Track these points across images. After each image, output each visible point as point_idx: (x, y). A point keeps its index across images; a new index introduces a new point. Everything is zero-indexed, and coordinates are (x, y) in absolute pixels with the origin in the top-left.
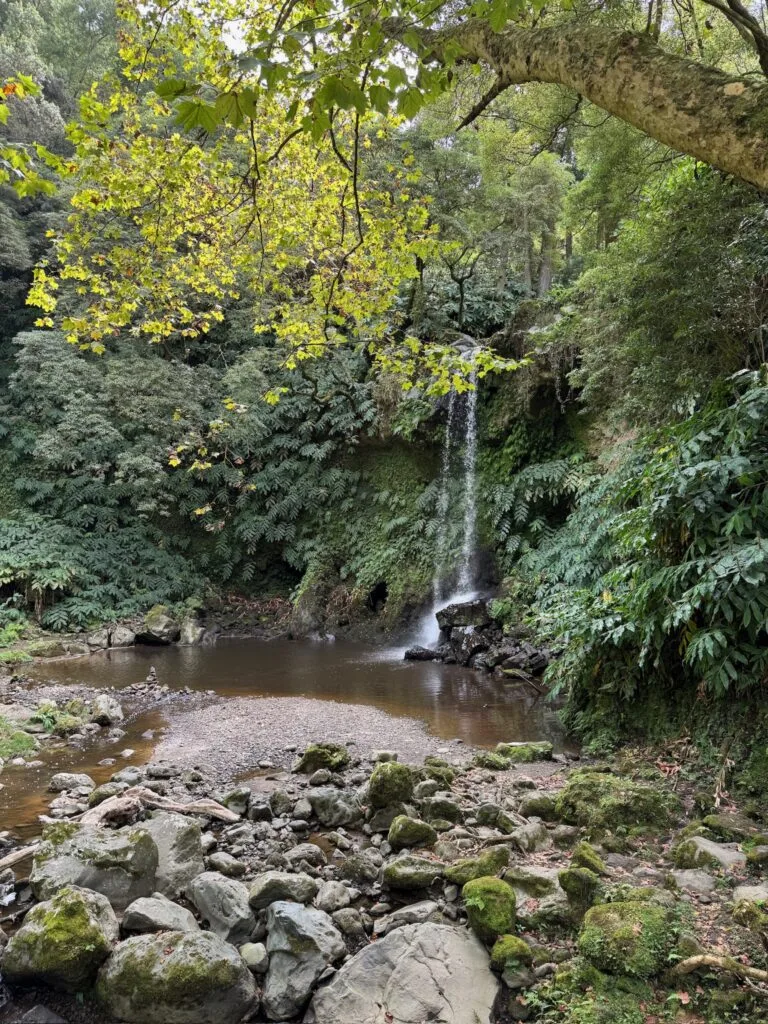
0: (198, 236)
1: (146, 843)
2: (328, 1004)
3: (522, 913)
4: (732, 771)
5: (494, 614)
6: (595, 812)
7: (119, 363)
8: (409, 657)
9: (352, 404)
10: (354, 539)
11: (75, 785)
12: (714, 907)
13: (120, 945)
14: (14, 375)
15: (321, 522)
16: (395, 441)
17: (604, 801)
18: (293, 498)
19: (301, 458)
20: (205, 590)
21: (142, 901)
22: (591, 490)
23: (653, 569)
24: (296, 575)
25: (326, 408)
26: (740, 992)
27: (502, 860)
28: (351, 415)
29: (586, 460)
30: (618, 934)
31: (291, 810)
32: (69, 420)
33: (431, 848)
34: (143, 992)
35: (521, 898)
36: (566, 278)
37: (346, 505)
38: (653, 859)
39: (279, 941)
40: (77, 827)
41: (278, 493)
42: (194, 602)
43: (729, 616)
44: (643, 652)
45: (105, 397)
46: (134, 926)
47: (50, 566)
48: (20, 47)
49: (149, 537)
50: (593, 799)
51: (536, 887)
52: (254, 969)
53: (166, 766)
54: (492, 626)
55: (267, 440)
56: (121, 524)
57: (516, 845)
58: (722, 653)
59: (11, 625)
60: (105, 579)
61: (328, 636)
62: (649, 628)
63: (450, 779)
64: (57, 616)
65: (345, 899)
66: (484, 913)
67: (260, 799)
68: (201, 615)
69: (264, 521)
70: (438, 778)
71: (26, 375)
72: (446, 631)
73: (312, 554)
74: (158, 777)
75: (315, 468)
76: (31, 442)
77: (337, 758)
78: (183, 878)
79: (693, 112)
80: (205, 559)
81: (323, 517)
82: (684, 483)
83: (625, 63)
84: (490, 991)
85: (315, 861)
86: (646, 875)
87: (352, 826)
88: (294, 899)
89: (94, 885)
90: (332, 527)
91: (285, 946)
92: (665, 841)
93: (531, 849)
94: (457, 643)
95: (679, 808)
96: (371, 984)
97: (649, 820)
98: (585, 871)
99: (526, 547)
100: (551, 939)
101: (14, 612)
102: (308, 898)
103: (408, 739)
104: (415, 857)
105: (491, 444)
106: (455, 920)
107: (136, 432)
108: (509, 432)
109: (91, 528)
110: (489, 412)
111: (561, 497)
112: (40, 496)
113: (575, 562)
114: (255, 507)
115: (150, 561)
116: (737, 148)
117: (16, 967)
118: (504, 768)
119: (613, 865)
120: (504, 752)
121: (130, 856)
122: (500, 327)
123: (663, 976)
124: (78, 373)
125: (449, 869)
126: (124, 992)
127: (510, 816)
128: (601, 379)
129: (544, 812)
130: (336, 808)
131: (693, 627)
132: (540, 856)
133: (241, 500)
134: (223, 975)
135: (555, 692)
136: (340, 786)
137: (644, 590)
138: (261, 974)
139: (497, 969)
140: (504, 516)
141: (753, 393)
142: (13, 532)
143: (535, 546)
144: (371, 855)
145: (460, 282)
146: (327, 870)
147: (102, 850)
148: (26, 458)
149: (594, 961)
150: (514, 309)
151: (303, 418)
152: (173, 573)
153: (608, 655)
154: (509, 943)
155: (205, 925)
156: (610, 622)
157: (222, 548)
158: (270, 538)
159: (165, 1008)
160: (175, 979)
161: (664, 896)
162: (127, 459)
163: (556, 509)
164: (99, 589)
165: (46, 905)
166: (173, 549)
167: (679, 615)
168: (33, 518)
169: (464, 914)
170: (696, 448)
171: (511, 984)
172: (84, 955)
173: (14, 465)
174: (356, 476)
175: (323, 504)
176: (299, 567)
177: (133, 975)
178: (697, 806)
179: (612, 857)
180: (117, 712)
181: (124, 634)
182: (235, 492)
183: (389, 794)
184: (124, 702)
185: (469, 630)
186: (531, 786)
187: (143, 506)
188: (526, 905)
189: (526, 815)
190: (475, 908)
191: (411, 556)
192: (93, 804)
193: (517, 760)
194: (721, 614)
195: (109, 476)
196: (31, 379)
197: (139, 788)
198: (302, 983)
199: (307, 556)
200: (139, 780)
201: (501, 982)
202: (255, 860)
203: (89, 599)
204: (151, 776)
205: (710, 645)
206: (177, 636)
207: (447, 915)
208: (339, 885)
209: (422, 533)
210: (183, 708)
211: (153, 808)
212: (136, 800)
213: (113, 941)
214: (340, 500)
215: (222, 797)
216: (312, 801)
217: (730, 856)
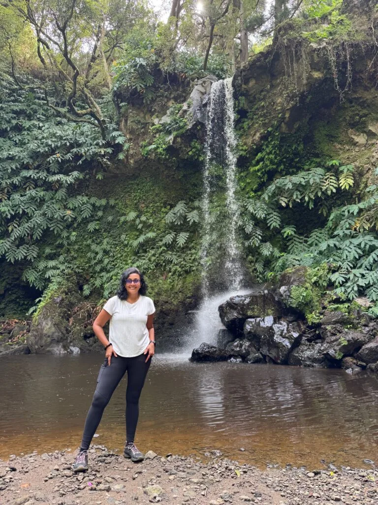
10: (99, 256)
15: (65, 243)
41: (22, 217)
55: (17, 172)
61: (72, 348)
69: (5, 243)
81: (68, 238)
90: (76, 247)
174: (103, 202)
175: (69, 225)
191: (161, 267)
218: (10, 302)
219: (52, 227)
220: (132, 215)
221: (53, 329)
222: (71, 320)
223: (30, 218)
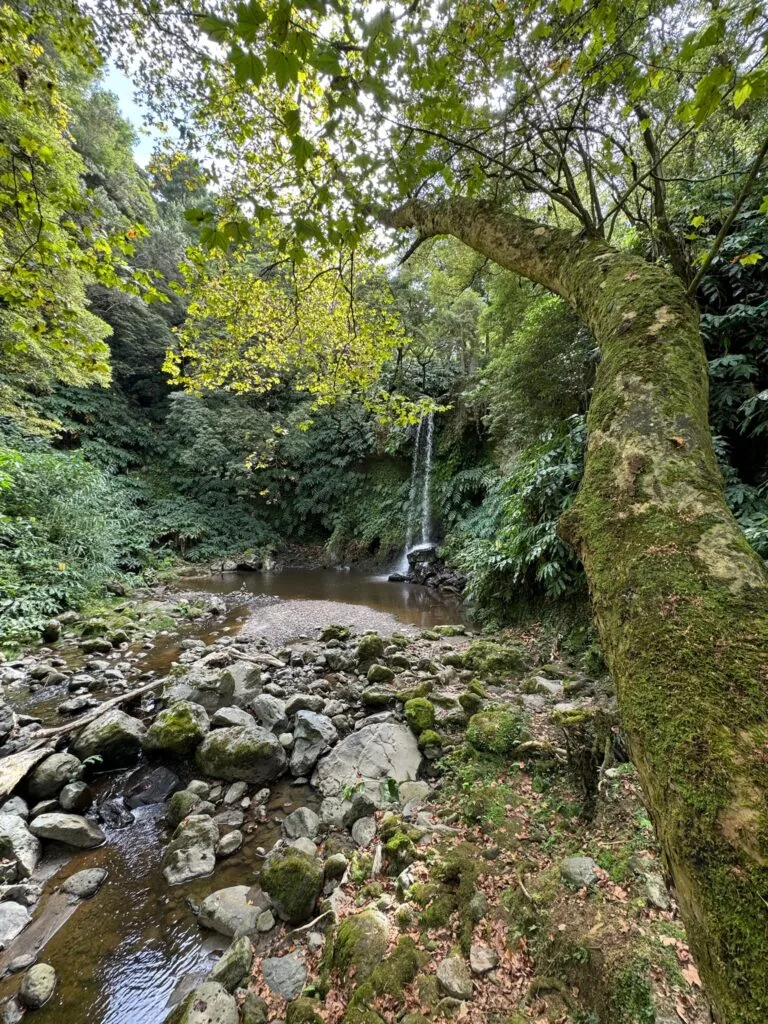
0: (265, 334)
1: (228, 678)
2: (326, 767)
3: (438, 718)
4: (561, 642)
5: (439, 556)
6: (483, 663)
7: (228, 411)
8: (391, 579)
9: (361, 434)
10: (361, 512)
11: (194, 646)
12: (543, 715)
13: (209, 733)
14: (168, 417)
15: (343, 503)
16: (386, 455)
17: (488, 657)
18: (327, 488)
19: (332, 466)
20: (276, 541)
21: (223, 709)
22: (495, 485)
23: (523, 528)
24: (328, 533)
25: (347, 437)
26: (552, 762)
27: (429, 689)
28: (360, 441)
29: (494, 468)
30: (487, 729)
31: (314, 661)
32: (200, 442)
33: (391, 682)
34: (221, 760)
35: (438, 710)
36: (484, 364)
37: (357, 493)
38: (513, 689)
39: (300, 732)
40: (190, 668)
41: (319, 486)
42: (270, 547)
43: (562, 554)
44: (516, 575)
45: (220, 430)
46: (219, 723)
47: (189, 525)
48: (172, 228)
49: (246, 510)
50: (482, 656)
51: (446, 704)
52: (285, 747)
53: (247, 636)
54: (438, 562)
55: (314, 455)
56: (231, 503)
57: (438, 681)
58: (558, 575)
59: (168, 558)
60: (221, 533)
61: (346, 567)
62: (519, 561)
63: (405, 645)
64: (193, 553)
65: (340, 710)
66: (415, 718)
67: (297, 655)
68: (274, 555)
69: (310, 502)
70: (398, 645)
71: (175, 417)
72: (412, 565)
73: (338, 521)
74: (241, 642)
75: (339, 471)
76: (179, 455)
77: (343, 633)
78: (249, 697)
79: (517, 246)
80: (277, 523)
81: (344, 499)
82: (540, 479)
83: (481, 219)
84: (417, 760)
85: (325, 689)
86: (508, 697)
87: (349, 670)
88: (310, 709)
89: (197, 701)
90: (349, 505)
91: (303, 735)
92: (521, 679)
93: (447, 683)
94: (418, 571)
95: (530, 661)
96: (350, 756)
97: (513, 667)
98: (473, 695)
99: (459, 518)
100: (453, 732)
101: (169, 551)
102: (319, 709)
103: (385, 624)
104: (381, 687)
105: (440, 458)
106: (401, 722)
107: (238, 450)
108: (450, 451)
109: (214, 505)
110: (439, 440)
111: (479, 489)
112: (184, 486)
113: (486, 526)
114: (306, 494)
115: (246, 524)
116: (540, 266)
117: (150, 746)
118: (437, 639)
119: (491, 693)
120: (438, 631)
121: (218, 684)
122: (446, 391)
123: (510, 753)
124: (204, 415)
125: (399, 693)
126: (210, 760)
127: (437, 665)
128: (500, 421)
129: (456, 663)
130: (340, 660)
131: (543, 560)
132: (452, 687)
133: (298, 490)
134: (266, 750)
135: (469, 597)
136: (344, 648)
137: (517, 540)
138: (289, 750)
139: (421, 748)
140: (448, 499)
141: (579, 428)
142: (168, 506)
143: (464, 517)
144: (358, 686)
145: (423, 365)
146: (332, 694)
147: (203, 681)
148: (176, 464)
149: (473, 743)
150: (454, 381)
151: (333, 442)
152: (259, 531)
153: (499, 577)
154: (429, 734)
155: (260, 723)
156: (499, 558)
157: (287, 516)
158: (313, 512)
159: (233, 768)
160: (238, 753)
161: (515, 708)
162: (232, 465)
163: (476, 496)
164: (216, 539)
165: (168, 711)
166: (259, 517)
167: (535, 553)
168: (180, 499)
169: (404, 718)
170: (548, 459)
171: (429, 757)
172: (188, 739)
173: (170, 468)
174: (363, 476)
175: (345, 492)
176: (330, 528)
177: (216, 750)
178: (540, 660)
179: (490, 688)
180: (223, 607)
181: (231, 564)
182: (294, 485)
183: (370, 652)
184: (228, 601)
185: (425, 564)
186: (450, 649)
187: (240, 492)
188: (440, 713)
189: (445, 664)
190: (410, 715)
191: (394, 523)
192: (203, 656)
193: (445, 635)
194: (557, 552)
195: (223, 476)
196: (178, 419)
197: (229, 648)
198: (312, 755)
199: (335, 522)
200: (230, 643)
201: (423, 756)
202: (291, 688)
203: (211, 544)
204: (237, 642)
205: (550, 570)
206: (260, 566)
207: (396, 719)
208: (337, 702)
209: (401, 509)
210: (260, 605)
211: (236, 659)
212: (226, 654)
213: (206, 732)
214: (354, 490)
215: (275, 653)
216: (326, 656)
217: (555, 687)
219: (335, 493)
220: (380, 487)
221: (336, 557)
222: (346, 551)
223: (323, 486)
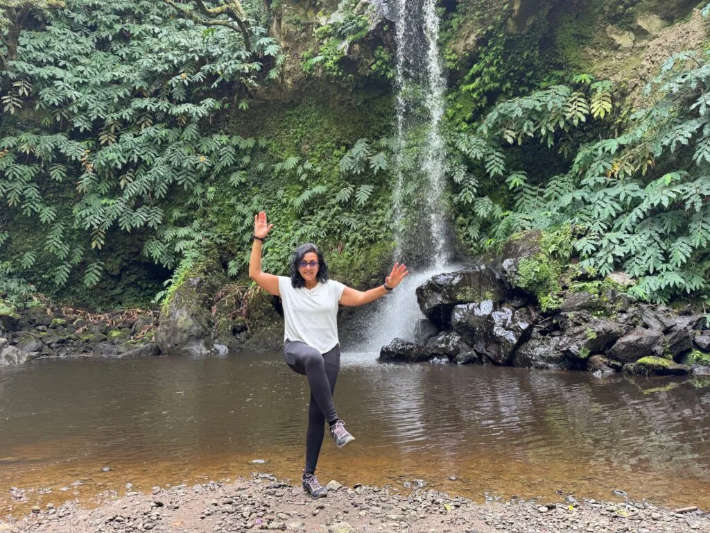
10: (248, 221)
41: (138, 166)
55: (123, 103)
69: (117, 206)
80: (29, 260)
108: (475, 57)
199: (179, 247)
218: (129, 285)
219: (181, 180)
220: (292, 161)
221: (190, 322)
222: (214, 308)
223: (149, 168)
